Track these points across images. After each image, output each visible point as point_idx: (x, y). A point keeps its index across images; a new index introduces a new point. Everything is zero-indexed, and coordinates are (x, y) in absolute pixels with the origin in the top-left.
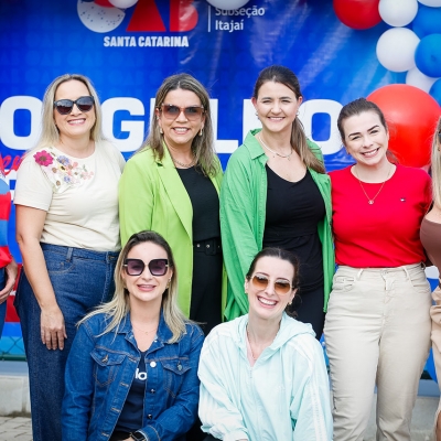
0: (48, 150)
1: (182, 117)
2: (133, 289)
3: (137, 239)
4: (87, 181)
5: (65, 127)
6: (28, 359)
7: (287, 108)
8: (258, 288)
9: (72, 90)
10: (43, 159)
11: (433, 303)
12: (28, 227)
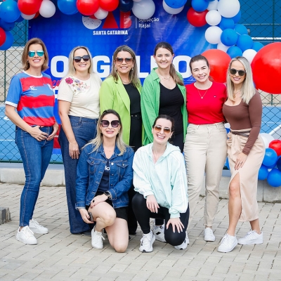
0: (71, 77)
1: (124, 62)
2: (104, 133)
3: (106, 112)
4: (87, 90)
5: (78, 68)
6: (64, 163)
7: (168, 58)
8: (157, 131)
9: (81, 52)
10: (69, 81)
11: (228, 138)
12: (63, 109)
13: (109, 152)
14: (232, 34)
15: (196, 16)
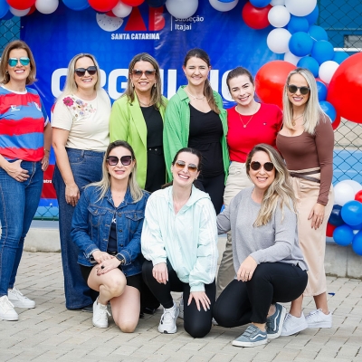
0: (71, 97)
1: (144, 76)
4: (93, 114)
5: (81, 84)
9: (85, 62)
10: (68, 102)
12: (59, 140)
13: (118, 198)
14: (305, 39)
15: (254, 14)
